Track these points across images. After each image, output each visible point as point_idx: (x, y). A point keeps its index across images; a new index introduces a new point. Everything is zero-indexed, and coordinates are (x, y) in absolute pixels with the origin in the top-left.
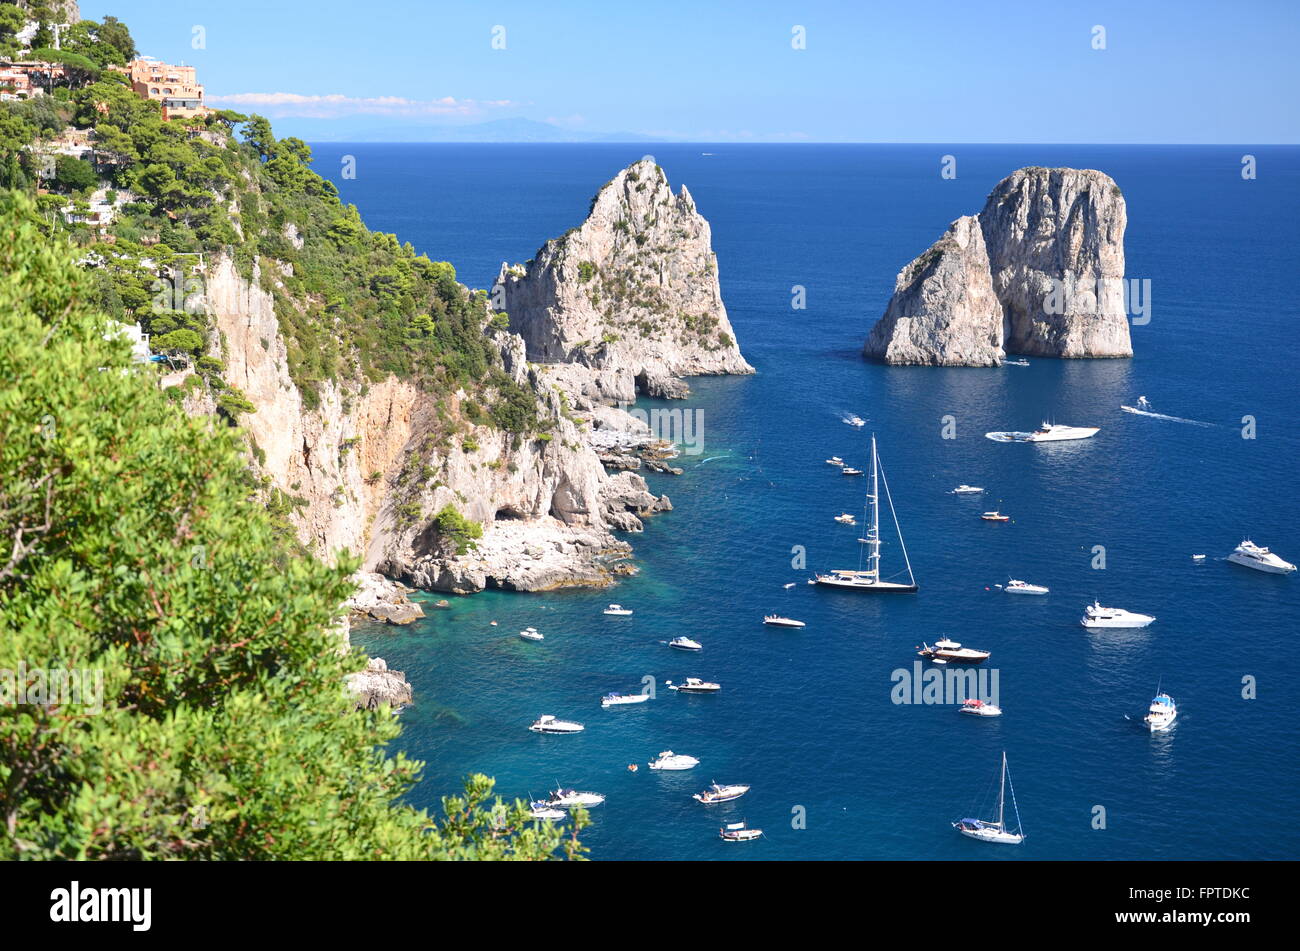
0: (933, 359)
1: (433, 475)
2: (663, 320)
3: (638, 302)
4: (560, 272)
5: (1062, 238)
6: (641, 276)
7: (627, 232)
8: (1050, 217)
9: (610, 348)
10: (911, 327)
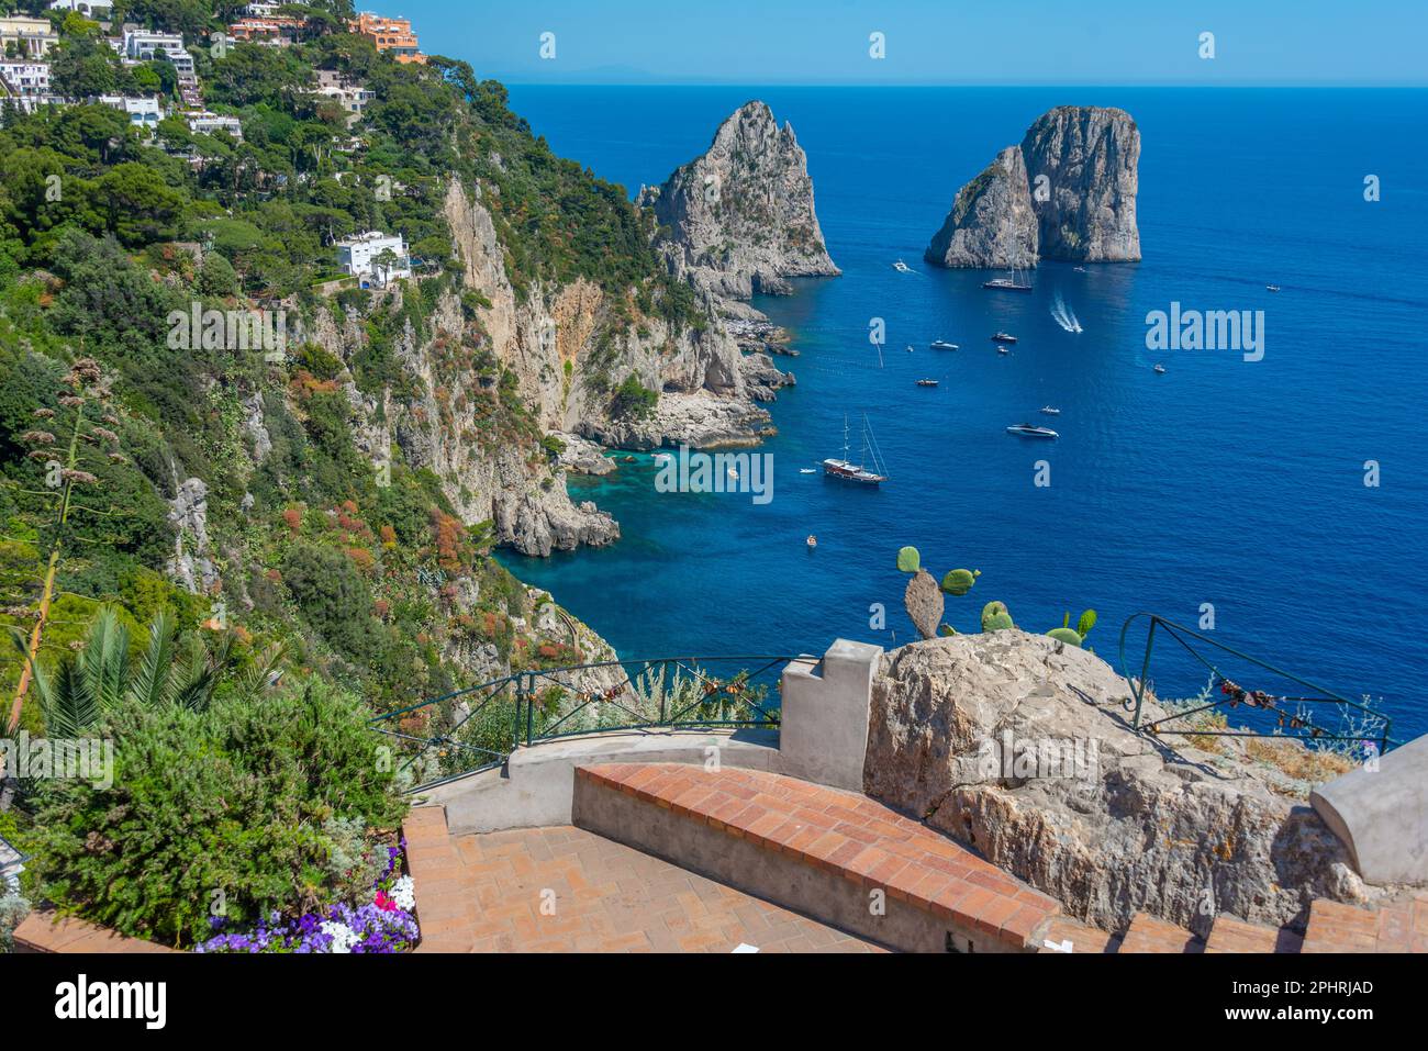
0: (983, 263)
1: (616, 356)
2: (770, 232)
3: (751, 218)
4: (689, 193)
5: (1089, 165)
6: (753, 195)
7: (742, 160)
8: (1079, 147)
9: (732, 254)
10: (966, 237)
